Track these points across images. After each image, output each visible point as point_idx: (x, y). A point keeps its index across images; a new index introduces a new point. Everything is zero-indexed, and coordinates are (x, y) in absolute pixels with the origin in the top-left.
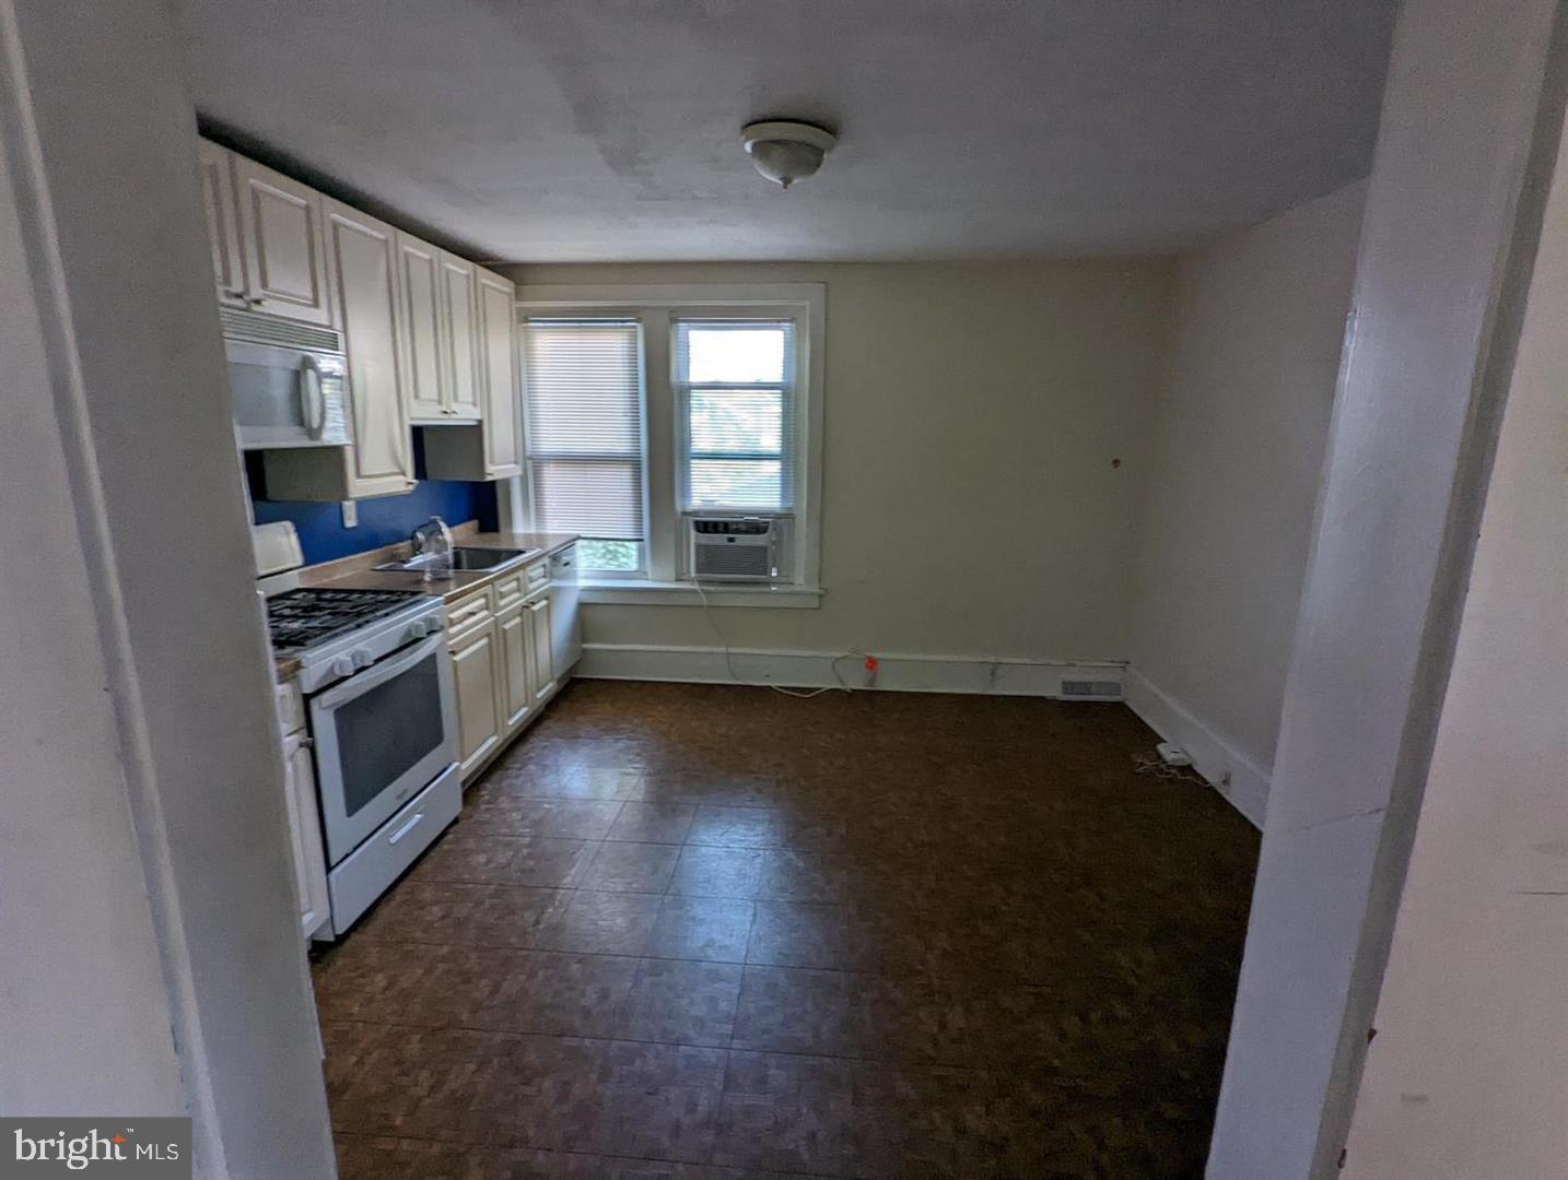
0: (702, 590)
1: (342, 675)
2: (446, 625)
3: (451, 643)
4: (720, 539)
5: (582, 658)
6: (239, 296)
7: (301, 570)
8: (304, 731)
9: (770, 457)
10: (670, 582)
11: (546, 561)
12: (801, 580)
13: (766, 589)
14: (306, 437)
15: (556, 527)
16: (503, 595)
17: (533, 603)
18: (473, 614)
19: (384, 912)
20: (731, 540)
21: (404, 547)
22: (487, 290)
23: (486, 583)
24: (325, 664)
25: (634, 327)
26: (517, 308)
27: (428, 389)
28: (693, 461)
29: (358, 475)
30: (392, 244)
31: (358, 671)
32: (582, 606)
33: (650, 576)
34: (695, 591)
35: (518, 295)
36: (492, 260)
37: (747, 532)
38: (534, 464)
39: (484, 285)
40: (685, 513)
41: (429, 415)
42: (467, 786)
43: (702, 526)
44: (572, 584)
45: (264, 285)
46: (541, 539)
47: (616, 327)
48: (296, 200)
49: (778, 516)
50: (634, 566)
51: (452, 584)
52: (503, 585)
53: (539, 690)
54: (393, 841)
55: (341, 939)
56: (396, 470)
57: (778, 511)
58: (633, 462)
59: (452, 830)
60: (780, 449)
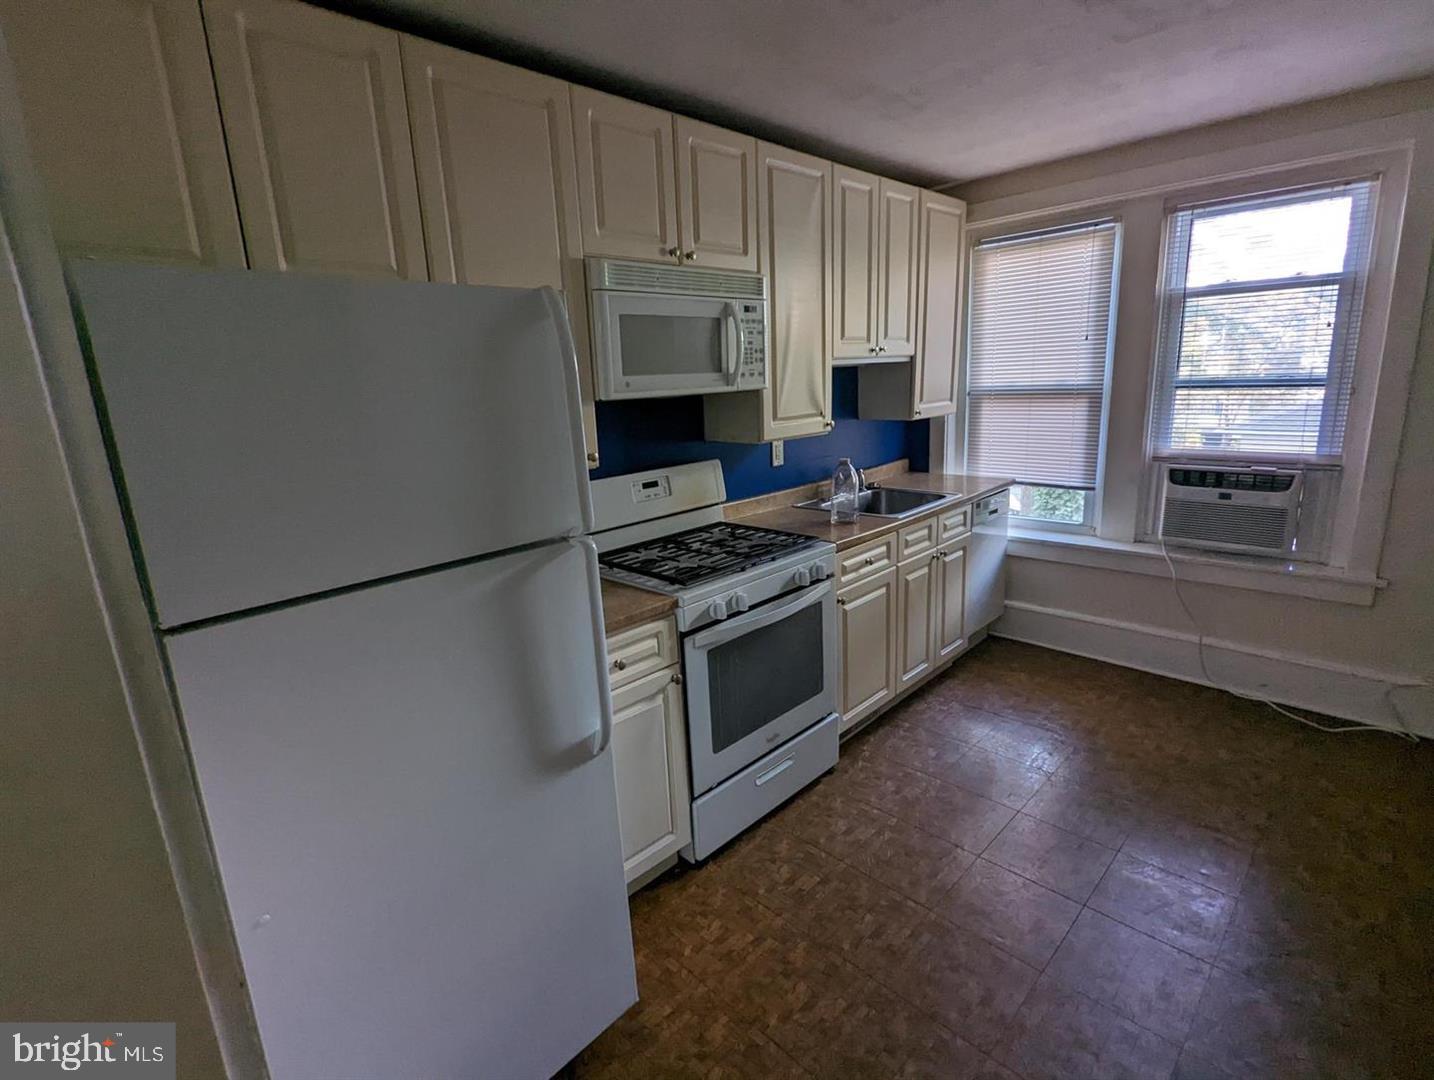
0: (1170, 558)
1: (715, 618)
2: (838, 572)
3: (839, 592)
4: (1209, 494)
5: (1003, 616)
6: (672, 252)
7: (725, 505)
8: (678, 666)
9: (1311, 382)
10: (1127, 542)
11: (968, 508)
12: (1340, 562)
13: (1280, 568)
14: (721, 383)
15: (989, 468)
16: (907, 545)
17: (945, 554)
18: (869, 562)
19: (745, 849)
20: (1223, 496)
21: (827, 485)
22: (932, 214)
23: (889, 531)
24: (702, 606)
25: (1113, 228)
26: (967, 232)
27: (856, 324)
28: (1179, 392)
29: (775, 417)
30: (828, 179)
31: (730, 617)
32: (1008, 558)
33: (1098, 532)
34: (1161, 559)
35: (970, 215)
36: (946, 182)
37: (1254, 487)
38: (971, 401)
39: (929, 211)
40: (1156, 458)
41: (854, 353)
42: (845, 739)
43: (1181, 477)
44: (1002, 534)
45: (697, 238)
46: (972, 480)
47: (1087, 233)
48: (733, 150)
49: (1309, 467)
50: (1078, 518)
51: (856, 528)
52: (908, 534)
53: (943, 647)
54: (758, 783)
55: (700, 865)
56: (814, 412)
57: (1314, 460)
58: (1092, 396)
59: (825, 779)
60: (1326, 370)
